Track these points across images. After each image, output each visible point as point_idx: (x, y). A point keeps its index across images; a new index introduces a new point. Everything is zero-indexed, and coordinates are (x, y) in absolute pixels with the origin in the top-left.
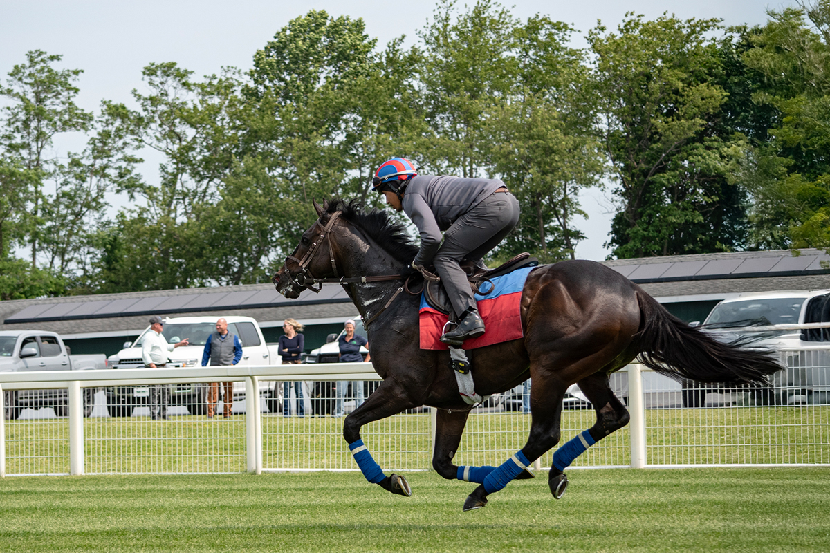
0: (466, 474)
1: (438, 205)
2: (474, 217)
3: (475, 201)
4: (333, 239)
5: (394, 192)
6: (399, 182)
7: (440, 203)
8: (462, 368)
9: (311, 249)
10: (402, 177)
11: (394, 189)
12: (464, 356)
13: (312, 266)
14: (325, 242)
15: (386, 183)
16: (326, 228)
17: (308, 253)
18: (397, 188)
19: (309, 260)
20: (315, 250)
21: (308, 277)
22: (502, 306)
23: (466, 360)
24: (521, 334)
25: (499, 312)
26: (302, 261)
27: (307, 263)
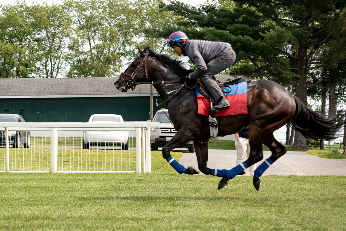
0: (216, 172)
1: (204, 53)
2: (221, 59)
3: (222, 52)
4: (147, 65)
5: (180, 47)
6: (182, 42)
7: (205, 53)
8: (215, 126)
9: (136, 69)
10: (183, 40)
11: (180, 46)
12: (216, 120)
13: (136, 77)
14: (143, 66)
15: (176, 43)
16: (144, 60)
17: (135, 71)
18: (181, 45)
19: (135, 74)
20: (138, 70)
21: (133, 82)
22: (237, 98)
23: (217, 122)
24: (246, 112)
25: (236, 101)
26: (132, 75)
27: (135, 75)
